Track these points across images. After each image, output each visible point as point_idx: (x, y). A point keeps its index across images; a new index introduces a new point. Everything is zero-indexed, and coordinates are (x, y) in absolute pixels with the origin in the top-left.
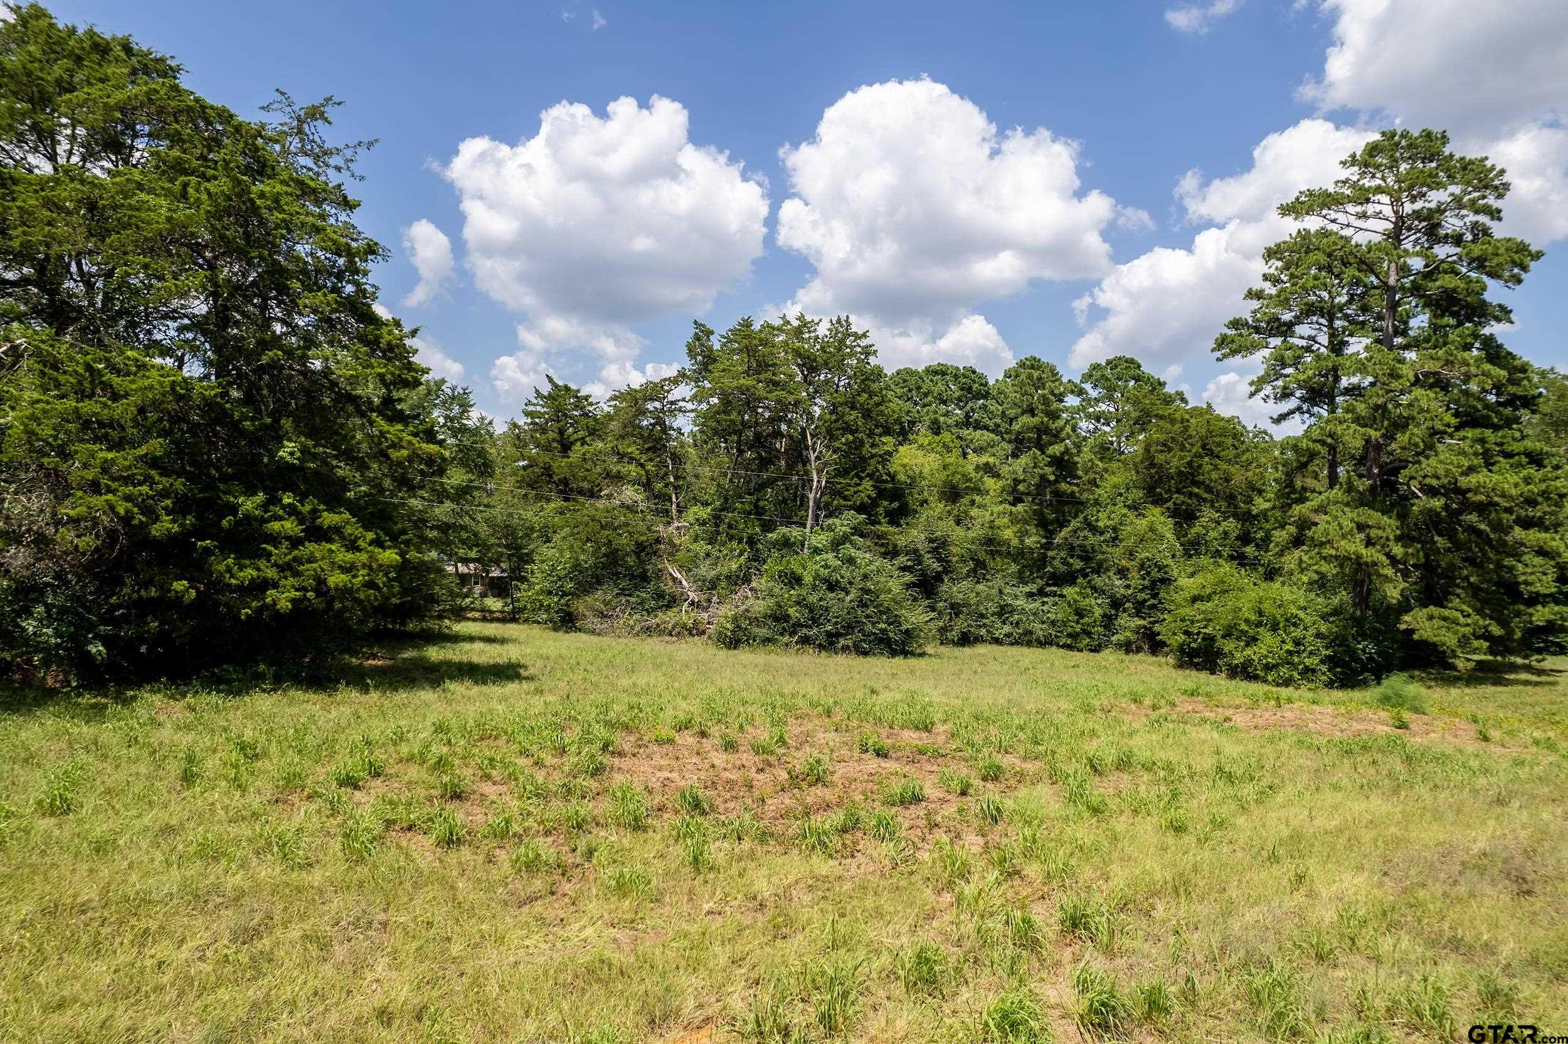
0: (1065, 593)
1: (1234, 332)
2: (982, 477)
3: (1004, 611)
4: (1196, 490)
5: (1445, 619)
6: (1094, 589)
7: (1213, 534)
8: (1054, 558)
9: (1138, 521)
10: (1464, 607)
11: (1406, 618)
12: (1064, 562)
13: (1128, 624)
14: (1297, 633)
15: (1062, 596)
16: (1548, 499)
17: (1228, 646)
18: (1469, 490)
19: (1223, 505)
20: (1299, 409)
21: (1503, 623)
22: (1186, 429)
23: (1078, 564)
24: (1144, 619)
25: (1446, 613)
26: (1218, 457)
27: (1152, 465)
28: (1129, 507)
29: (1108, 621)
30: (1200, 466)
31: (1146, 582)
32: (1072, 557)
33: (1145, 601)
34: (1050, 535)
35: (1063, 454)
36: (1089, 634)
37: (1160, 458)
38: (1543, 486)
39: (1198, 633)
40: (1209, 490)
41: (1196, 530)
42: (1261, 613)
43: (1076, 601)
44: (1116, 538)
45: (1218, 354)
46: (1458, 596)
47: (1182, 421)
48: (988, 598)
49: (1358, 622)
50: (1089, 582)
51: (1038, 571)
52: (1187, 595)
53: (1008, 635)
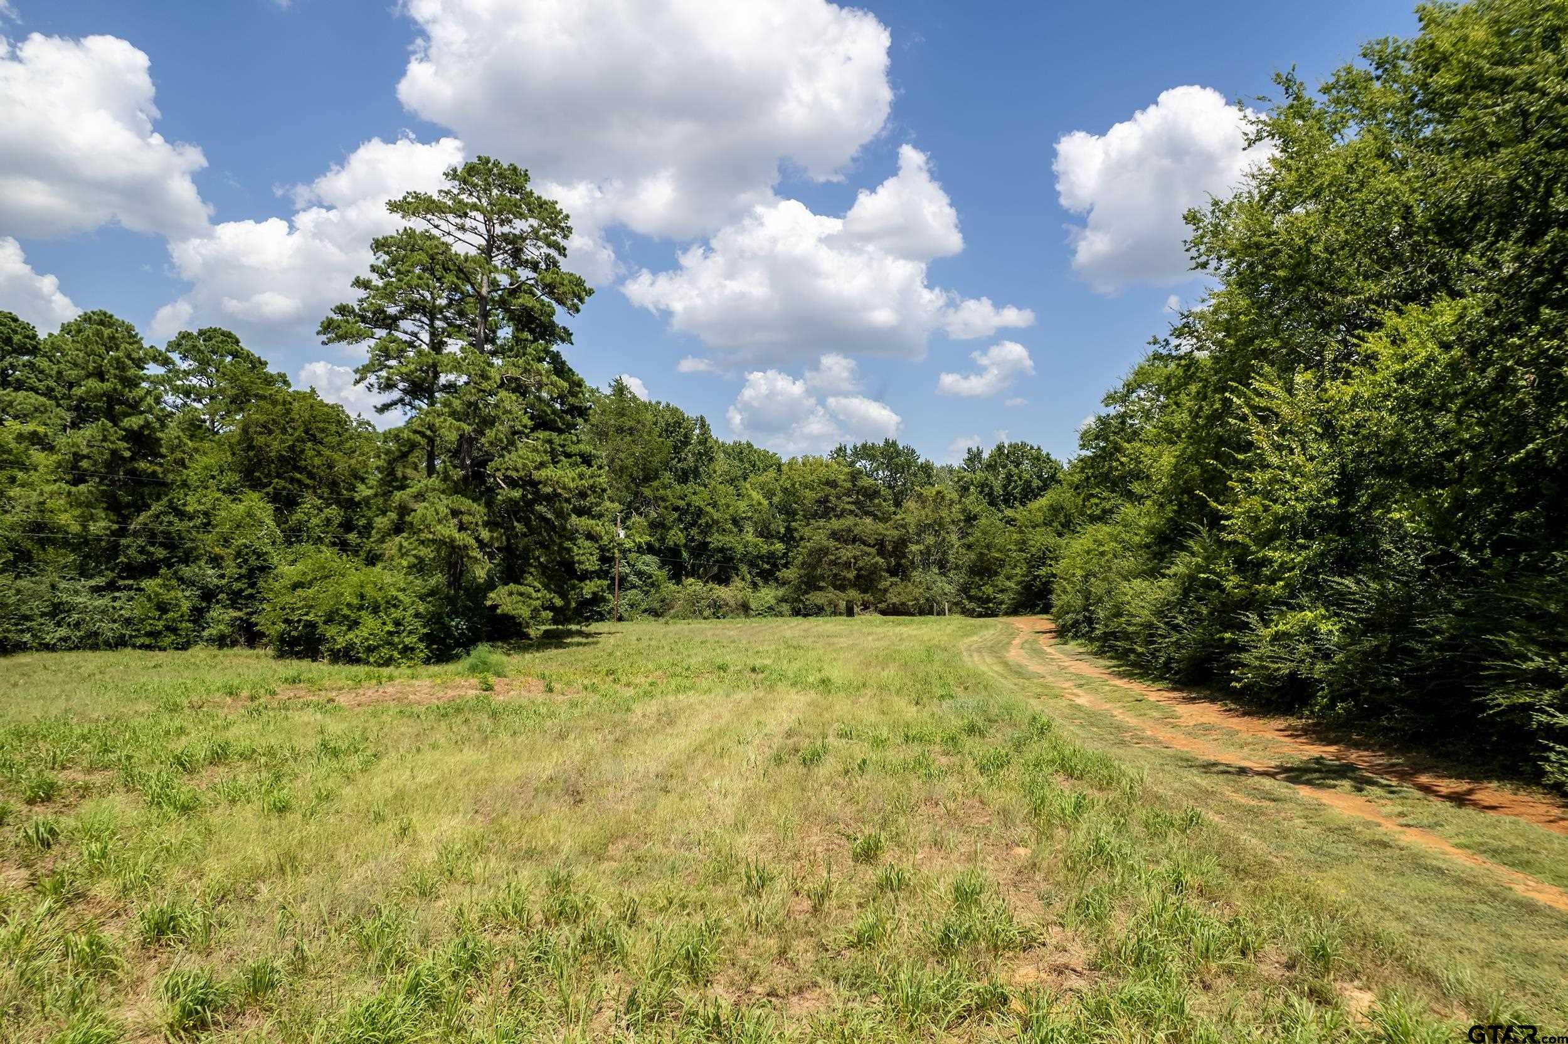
0: (143, 585)
1: (340, 318)
2: (27, 449)
3: (57, 611)
4: (298, 476)
5: (521, 594)
6: (181, 580)
7: (314, 521)
8: (129, 546)
9: (233, 506)
10: (536, 584)
11: (492, 595)
12: (142, 551)
13: (221, 617)
14: (397, 614)
15: (140, 590)
16: (594, 492)
17: (331, 631)
18: (540, 482)
19: (326, 492)
20: (401, 400)
21: (563, 595)
22: (288, 411)
23: (161, 553)
24: (240, 610)
25: (522, 589)
26: (321, 443)
27: (250, 447)
28: (224, 492)
29: (198, 615)
30: (303, 451)
31: (243, 571)
32: (153, 544)
33: (241, 590)
34: (124, 519)
35: (142, 428)
36: (174, 630)
37: (260, 440)
38: (591, 481)
39: (299, 621)
40: (311, 476)
41: (298, 516)
42: (362, 597)
43: (157, 594)
44: (208, 524)
45: (324, 338)
46: (531, 574)
47: (284, 402)
48: (35, 595)
49: (451, 600)
50: (175, 573)
51: (108, 562)
52: (286, 582)
53: (64, 639)
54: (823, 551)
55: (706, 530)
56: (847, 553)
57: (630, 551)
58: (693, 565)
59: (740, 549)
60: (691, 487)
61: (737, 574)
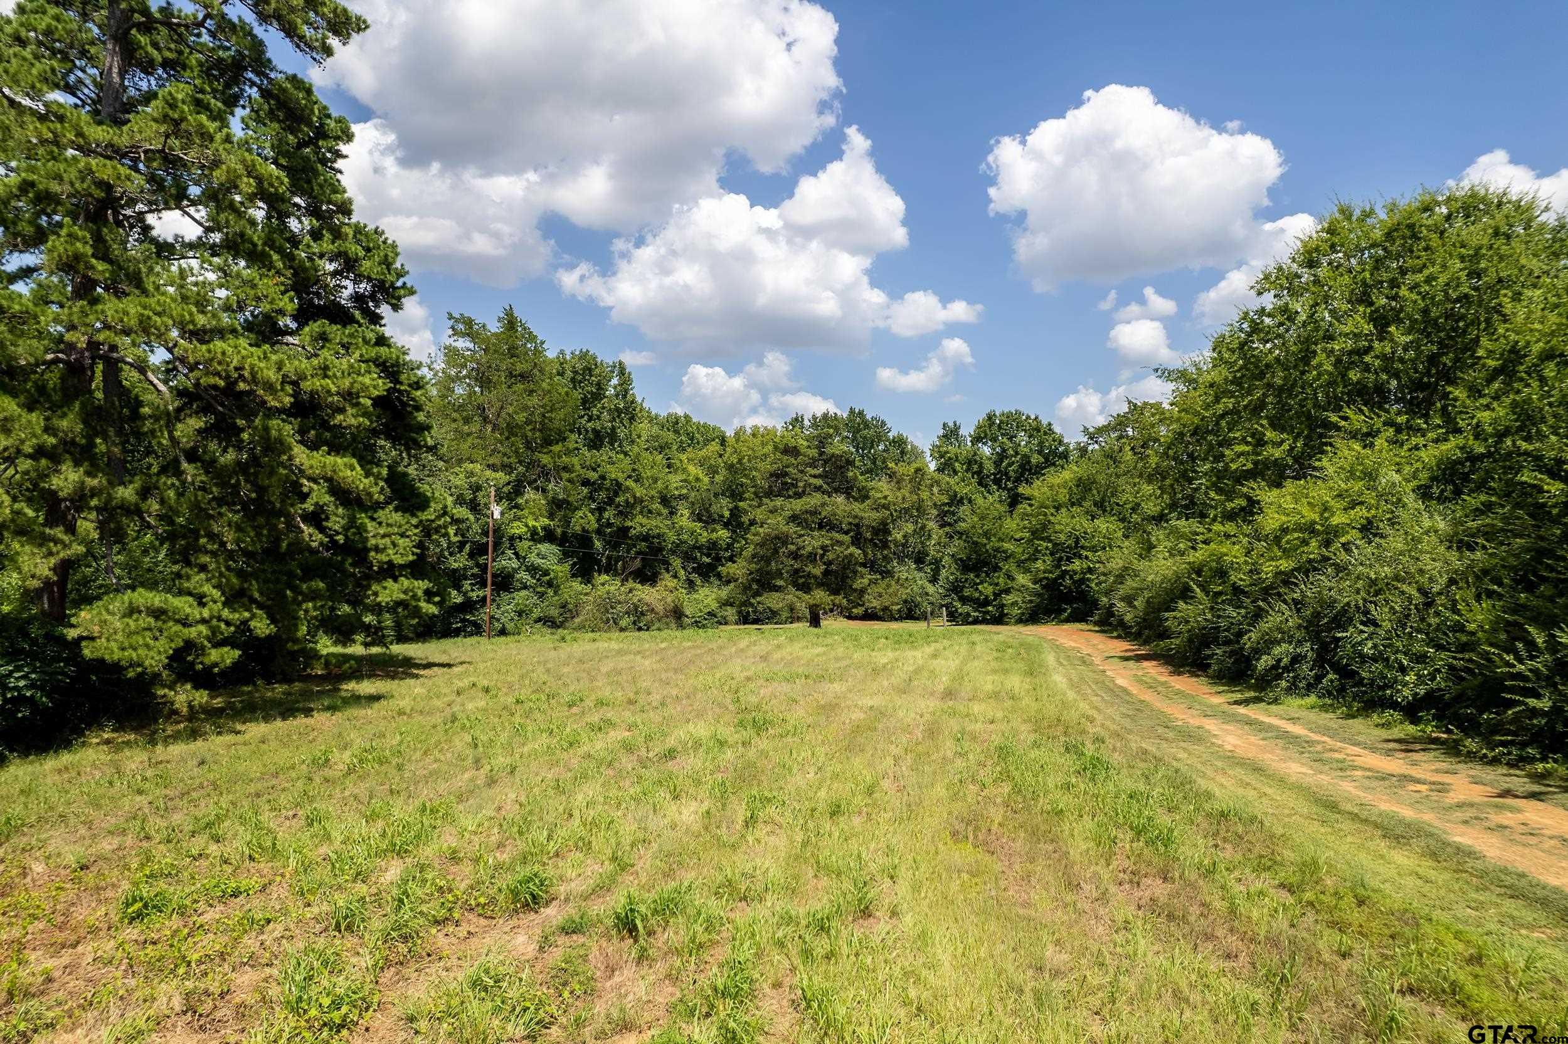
54: (783, 539)
55: (625, 512)
56: (813, 542)
57: (520, 538)
58: (609, 558)
59: (671, 536)
60: (604, 454)
61: (668, 571)
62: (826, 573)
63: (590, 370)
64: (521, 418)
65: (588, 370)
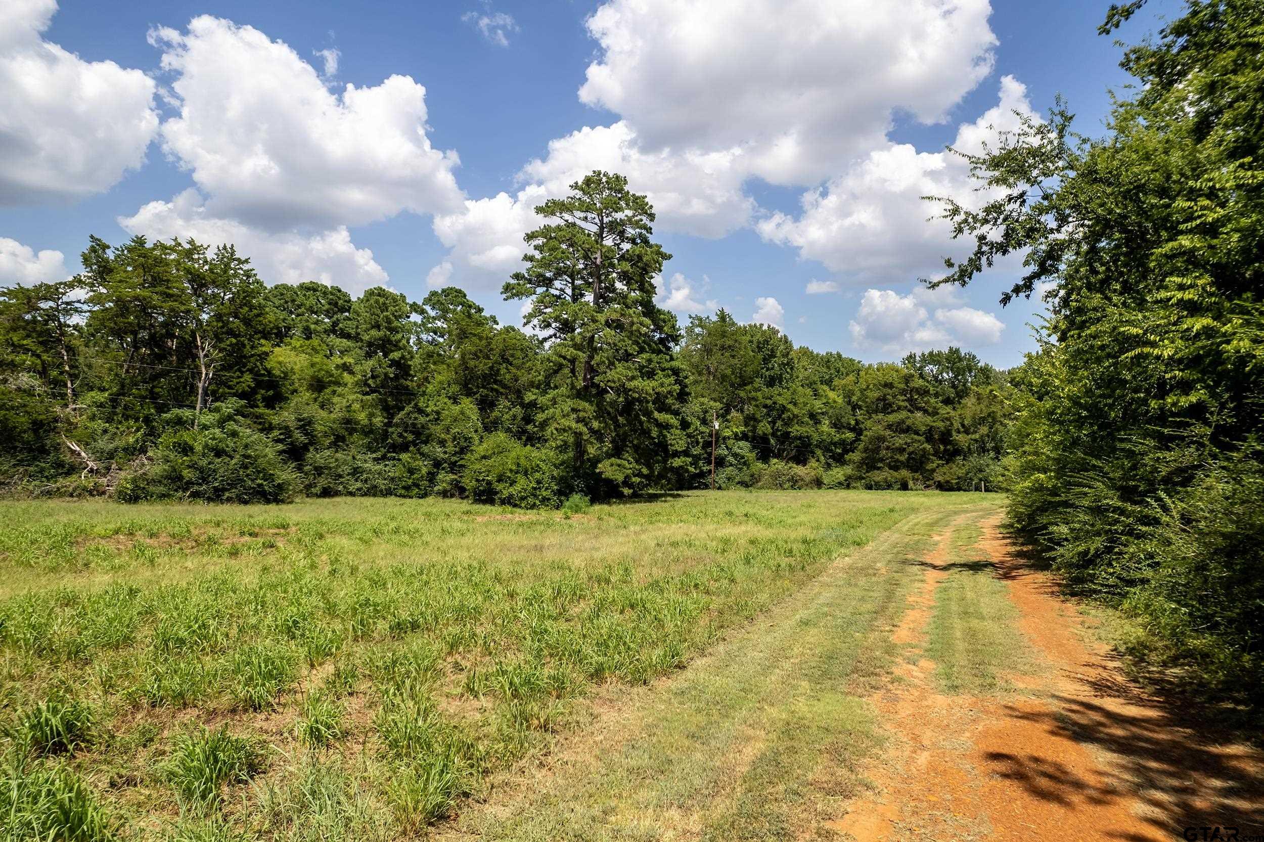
0: (401, 457)
1: (516, 282)
2: (341, 374)
3: (356, 472)
4: (495, 386)
5: (619, 465)
6: (422, 454)
7: (506, 416)
8: (393, 433)
9: (453, 407)
10: (630, 458)
11: (600, 465)
12: (401, 435)
13: (445, 478)
14: (537, 475)
15: (399, 460)
16: (672, 395)
17: (499, 487)
18: (630, 390)
19: (513, 397)
20: (555, 335)
21: (649, 466)
22: (489, 344)
23: (410, 437)
24: (456, 474)
25: (619, 461)
26: (511, 364)
27: (467, 368)
28: (450, 398)
29: (432, 477)
30: (498, 370)
31: (457, 449)
32: (406, 431)
33: (456, 462)
34: (391, 416)
35: (401, 358)
36: (417, 486)
37: (472, 363)
38: (669, 388)
39: (483, 480)
40: (505, 386)
41: (496, 413)
42: (518, 465)
43: (409, 463)
44: (437, 420)
45: (504, 296)
46: (628, 452)
47: (487, 338)
48: (345, 463)
49: (576, 469)
50: (418, 450)
51: (382, 443)
52: (477, 456)
53: (359, 489)
54: (881, 439)
55: (787, 423)
56: (900, 440)
57: (729, 438)
58: (779, 450)
59: (816, 437)
60: (776, 390)
61: (813, 457)
62: (909, 459)
63: (768, 342)
64: (729, 372)
65: (766, 342)
